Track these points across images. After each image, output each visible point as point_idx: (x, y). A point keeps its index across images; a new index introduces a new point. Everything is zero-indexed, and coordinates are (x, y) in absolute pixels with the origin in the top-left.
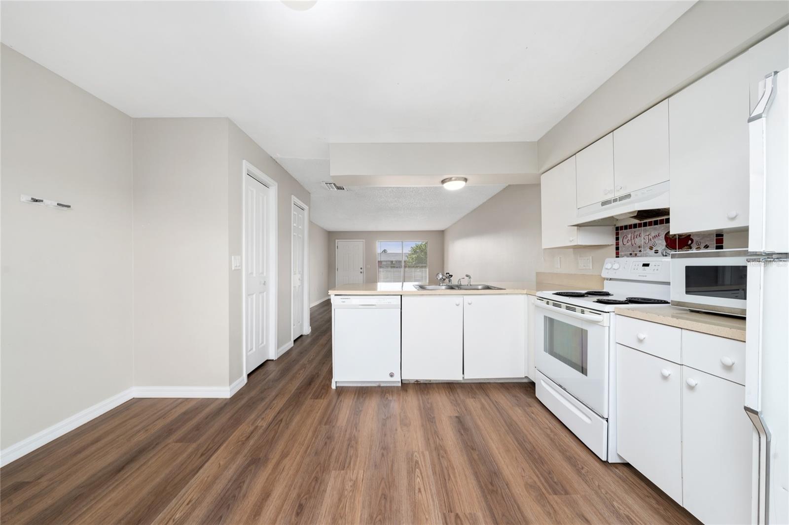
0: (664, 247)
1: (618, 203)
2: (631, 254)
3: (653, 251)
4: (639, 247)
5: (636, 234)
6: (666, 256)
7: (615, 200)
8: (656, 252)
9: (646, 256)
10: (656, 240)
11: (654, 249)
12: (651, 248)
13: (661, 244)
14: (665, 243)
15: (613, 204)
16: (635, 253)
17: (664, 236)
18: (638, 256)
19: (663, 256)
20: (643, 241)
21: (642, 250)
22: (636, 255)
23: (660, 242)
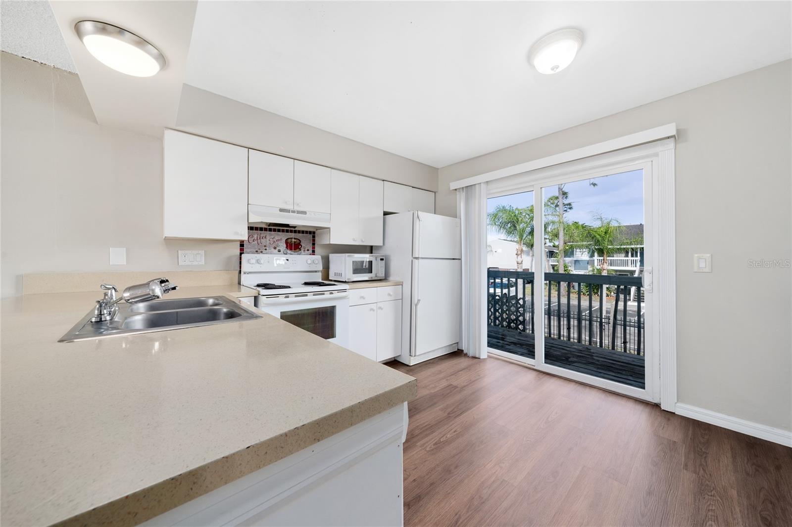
0: (285, 248)
1: (295, 214)
2: (257, 251)
3: (277, 250)
4: (265, 246)
5: (262, 235)
6: (286, 254)
7: (293, 212)
8: (279, 251)
9: (271, 254)
10: (279, 242)
11: (278, 249)
12: (275, 248)
13: (283, 246)
14: (285, 246)
15: (291, 214)
16: (261, 250)
17: (284, 240)
18: (264, 254)
19: (284, 254)
20: (268, 242)
21: (268, 249)
22: (262, 252)
23: (282, 244)
